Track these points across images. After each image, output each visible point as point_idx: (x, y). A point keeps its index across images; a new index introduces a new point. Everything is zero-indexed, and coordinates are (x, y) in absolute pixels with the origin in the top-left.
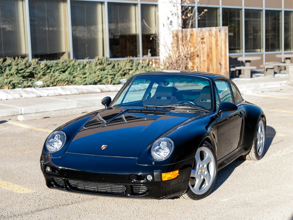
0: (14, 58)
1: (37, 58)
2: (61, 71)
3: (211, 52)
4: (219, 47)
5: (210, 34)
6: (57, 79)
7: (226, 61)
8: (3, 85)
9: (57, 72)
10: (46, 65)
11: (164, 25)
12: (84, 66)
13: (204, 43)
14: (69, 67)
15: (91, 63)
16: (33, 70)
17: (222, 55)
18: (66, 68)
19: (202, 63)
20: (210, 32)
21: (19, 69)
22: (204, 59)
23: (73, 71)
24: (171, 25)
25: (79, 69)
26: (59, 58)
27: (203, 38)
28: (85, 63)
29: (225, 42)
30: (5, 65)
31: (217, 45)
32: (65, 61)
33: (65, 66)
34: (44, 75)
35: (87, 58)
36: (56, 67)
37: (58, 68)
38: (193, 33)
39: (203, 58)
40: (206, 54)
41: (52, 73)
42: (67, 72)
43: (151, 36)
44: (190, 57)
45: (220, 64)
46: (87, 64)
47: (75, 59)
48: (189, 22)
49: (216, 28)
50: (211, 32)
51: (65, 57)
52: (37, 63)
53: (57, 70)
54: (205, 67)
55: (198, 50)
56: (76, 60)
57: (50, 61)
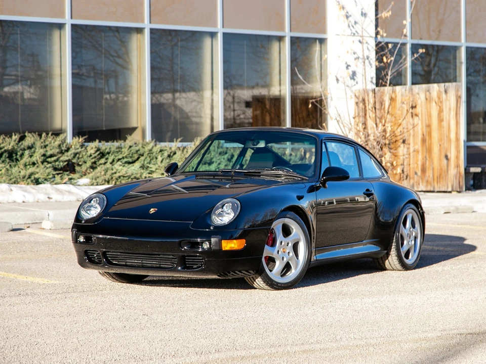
0: (40, 135)
1: (82, 136)
2: (126, 162)
3: (430, 133)
4: (445, 124)
5: (428, 97)
6: (118, 175)
7: (458, 151)
8: (17, 181)
9: (119, 163)
10: (98, 150)
11: (337, 80)
12: (172, 154)
13: (416, 115)
14: (143, 155)
15: (185, 150)
16: (74, 157)
17: (449, 140)
18: (136, 156)
19: (411, 154)
20: (428, 93)
21: (48, 153)
22: (416, 147)
23: (150, 163)
24: (352, 81)
25: (160, 159)
26: (125, 139)
27: (414, 105)
28: (173, 149)
29: (457, 114)
30: (22, 147)
31: (441, 120)
32: (135, 144)
33: (135, 153)
34: (93, 167)
35: (179, 140)
36: (117, 155)
37: (120, 157)
38: (396, 97)
39: (414, 146)
40: (420, 137)
41: (108, 165)
42: (137, 165)
43: (311, 101)
44: (389, 144)
45: (446, 157)
46: (177, 152)
47: (155, 142)
48: (388, 75)
49: (439, 86)
50: (430, 93)
51: (136, 137)
52: (82, 146)
53: (119, 160)
54: (417, 164)
55: (405, 130)
56: (158, 143)
57: (106, 144)
